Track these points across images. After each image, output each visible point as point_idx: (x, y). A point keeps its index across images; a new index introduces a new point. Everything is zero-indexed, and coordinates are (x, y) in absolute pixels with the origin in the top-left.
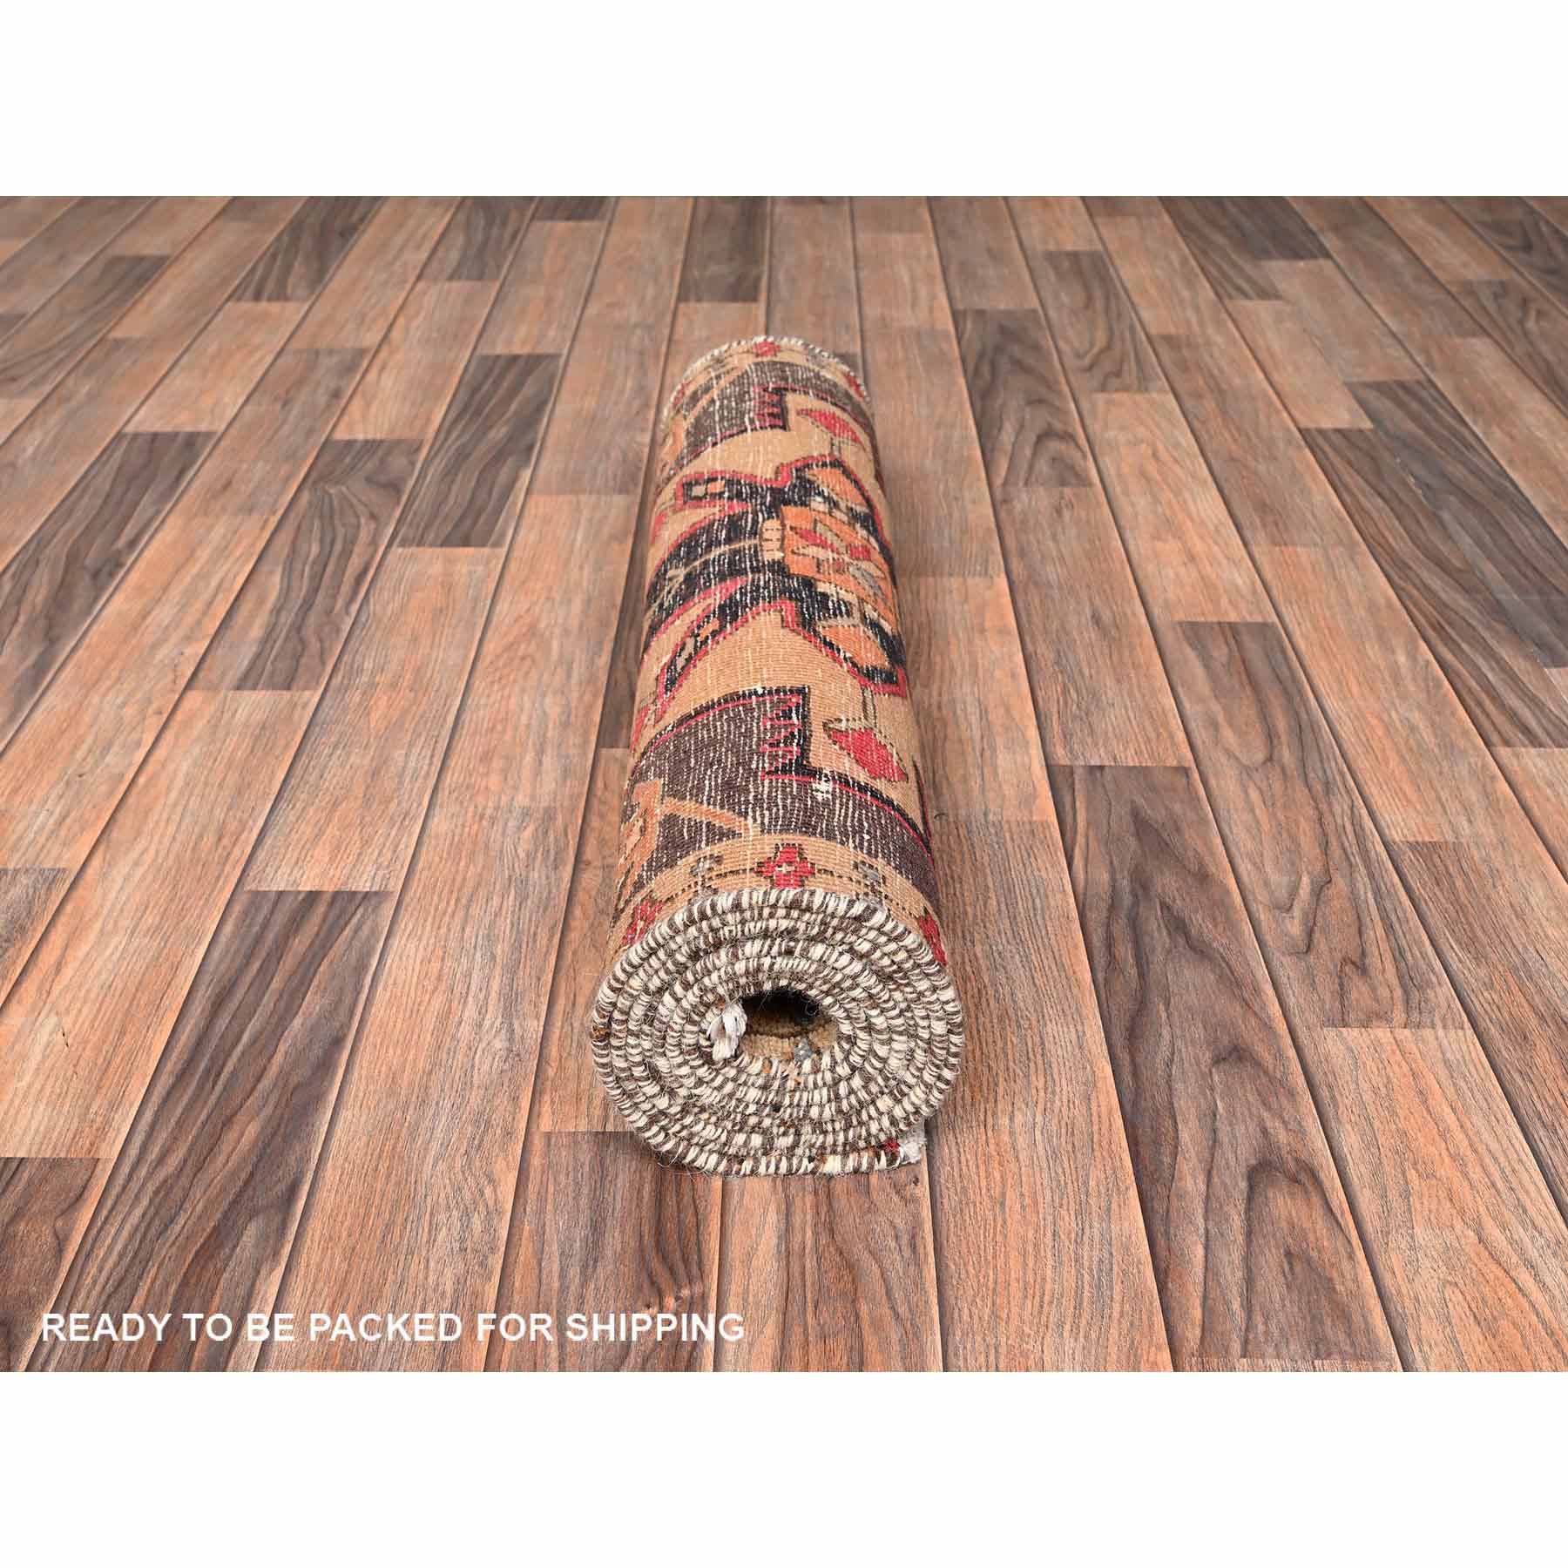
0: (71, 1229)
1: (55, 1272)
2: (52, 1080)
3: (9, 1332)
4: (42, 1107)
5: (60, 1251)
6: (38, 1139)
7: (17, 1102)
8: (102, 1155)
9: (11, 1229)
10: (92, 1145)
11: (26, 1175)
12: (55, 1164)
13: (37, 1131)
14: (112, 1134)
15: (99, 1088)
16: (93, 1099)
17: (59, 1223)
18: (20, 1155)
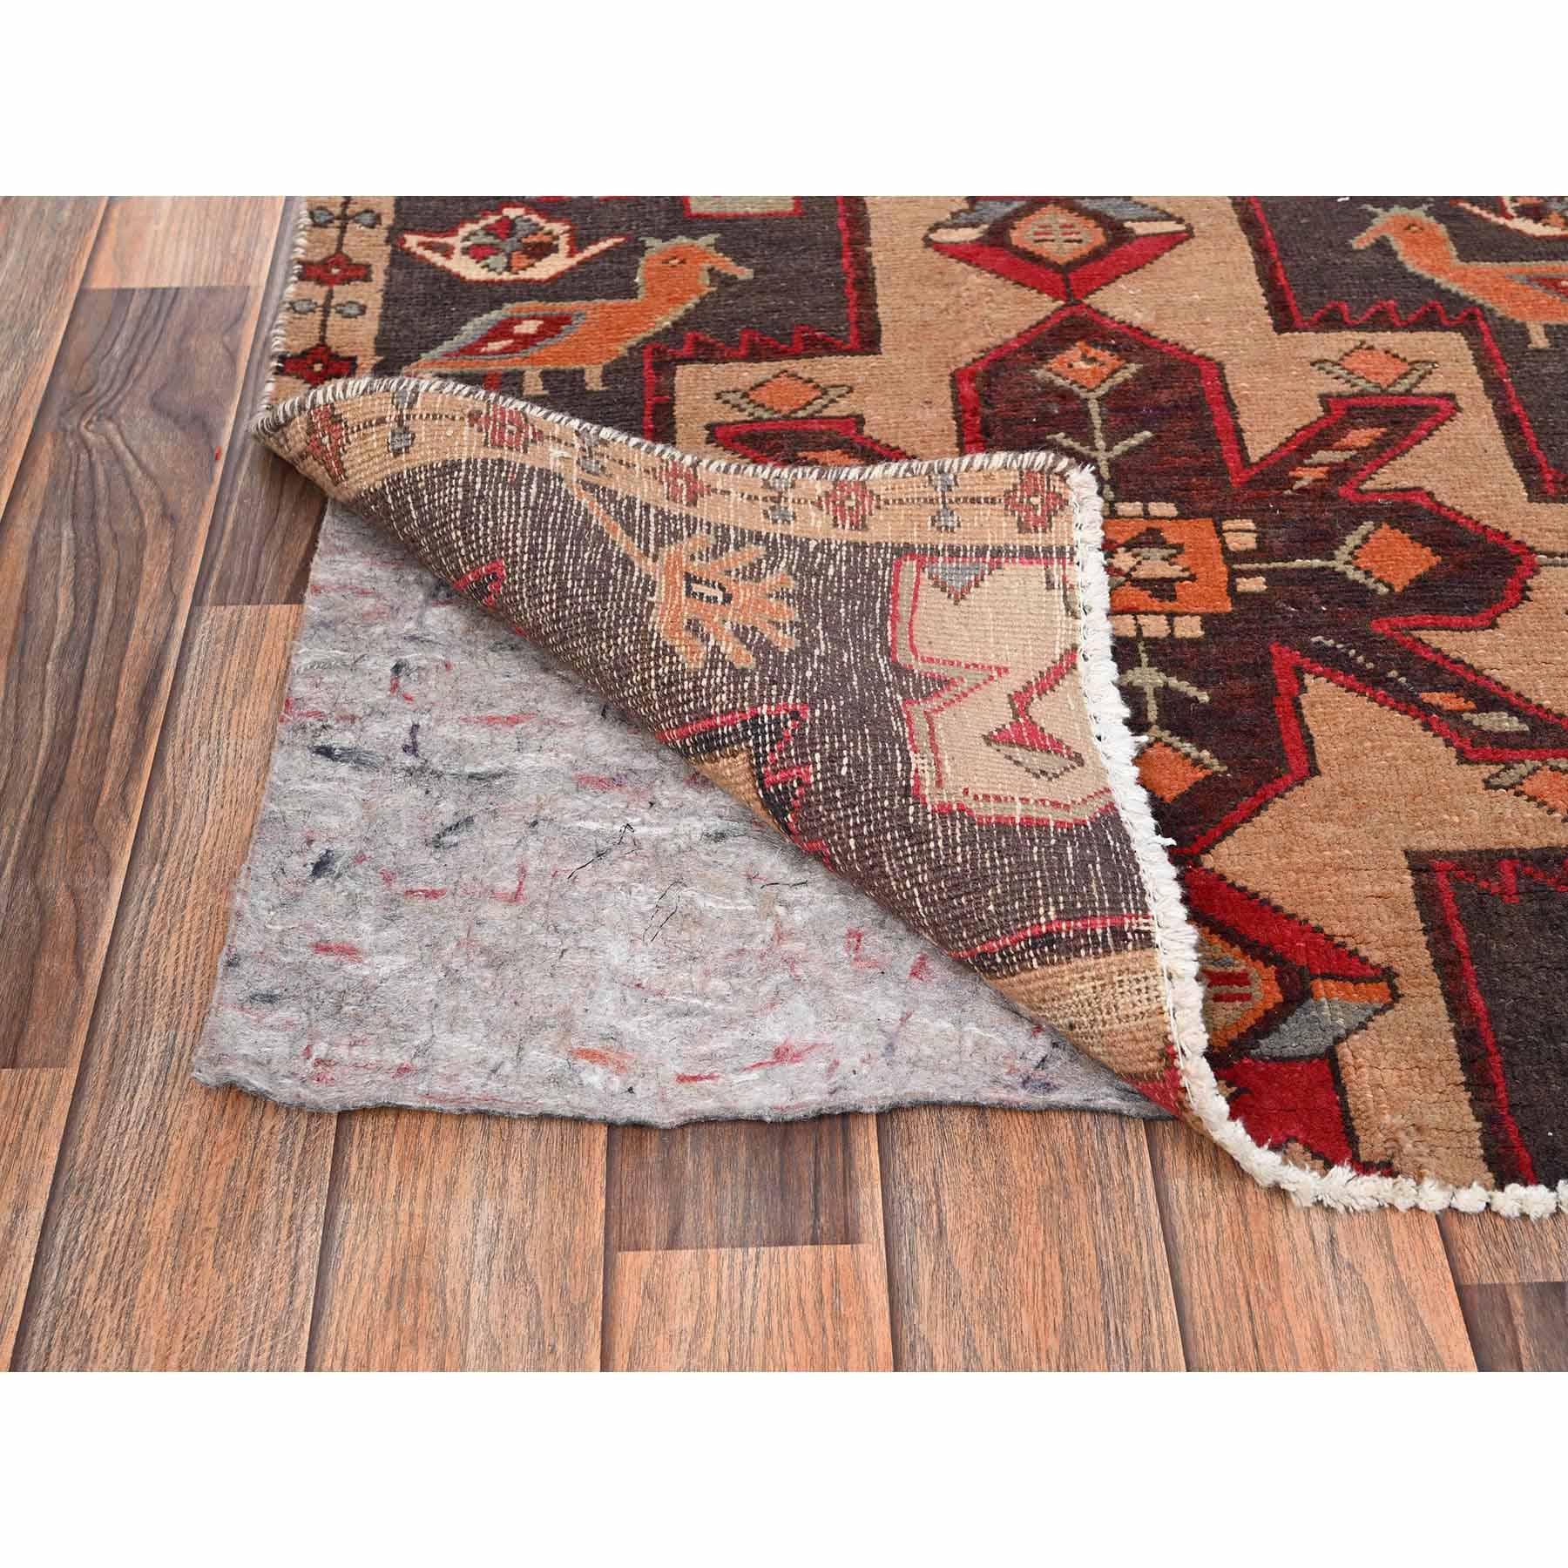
0: (239, 340)
1: (234, 374)
2: (187, 223)
3: (204, 425)
4: (184, 244)
5: (233, 358)
6: (188, 272)
7: (160, 241)
8: (251, 281)
9: (184, 345)
10: (240, 275)
11: (185, 301)
12: (210, 291)
13: (185, 264)
14: (255, 266)
15: (234, 227)
16: (231, 237)
17: (227, 339)
18: (176, 284)
